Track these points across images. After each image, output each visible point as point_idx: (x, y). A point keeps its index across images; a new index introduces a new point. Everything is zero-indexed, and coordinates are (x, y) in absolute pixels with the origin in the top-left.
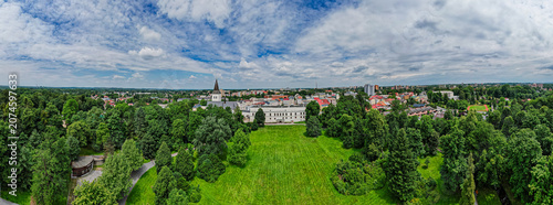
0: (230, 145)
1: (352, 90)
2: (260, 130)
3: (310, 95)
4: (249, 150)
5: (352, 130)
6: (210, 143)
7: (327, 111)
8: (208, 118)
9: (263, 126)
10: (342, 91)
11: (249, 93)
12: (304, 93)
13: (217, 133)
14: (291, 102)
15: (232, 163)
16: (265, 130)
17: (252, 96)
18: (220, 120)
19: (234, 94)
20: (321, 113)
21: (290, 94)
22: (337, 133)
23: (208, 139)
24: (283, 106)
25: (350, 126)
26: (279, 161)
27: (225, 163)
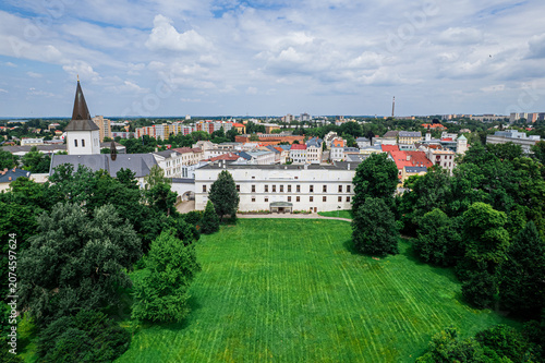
0: (138, 277)
1: (521, 124)
2: (224, 232)
3: (370, 136)
4: (197, 285)
5: (499, 257)
6: (74, 282)
7: (419, 188)
8: (60, 208)
9: (233, 220)
10: (479, 128)
11: (190, 129)
12: (351, 132)
13: (96, 251)
14: (314, 153)
15: (149, 322)
16: (239, 230)
17: (199, 137)
18: (100, 211)
19: (140, 132)
20: (400, 190)
21: (308, 131)
22: (445, 256)
23: (66, 272)
24: (289, 165)
25: (494, 243)
26: (274, 307)
27: (127, 325)
